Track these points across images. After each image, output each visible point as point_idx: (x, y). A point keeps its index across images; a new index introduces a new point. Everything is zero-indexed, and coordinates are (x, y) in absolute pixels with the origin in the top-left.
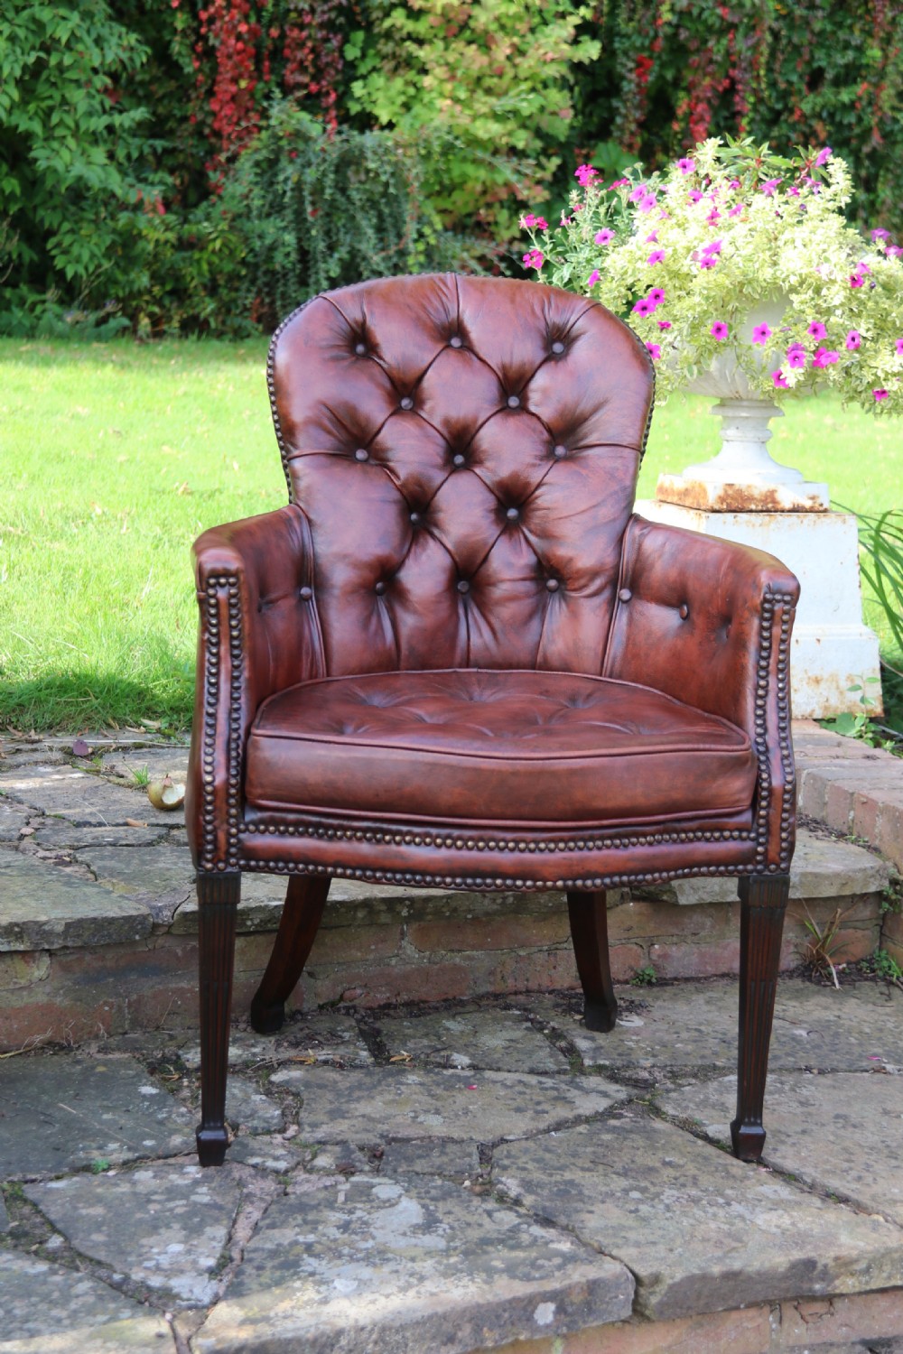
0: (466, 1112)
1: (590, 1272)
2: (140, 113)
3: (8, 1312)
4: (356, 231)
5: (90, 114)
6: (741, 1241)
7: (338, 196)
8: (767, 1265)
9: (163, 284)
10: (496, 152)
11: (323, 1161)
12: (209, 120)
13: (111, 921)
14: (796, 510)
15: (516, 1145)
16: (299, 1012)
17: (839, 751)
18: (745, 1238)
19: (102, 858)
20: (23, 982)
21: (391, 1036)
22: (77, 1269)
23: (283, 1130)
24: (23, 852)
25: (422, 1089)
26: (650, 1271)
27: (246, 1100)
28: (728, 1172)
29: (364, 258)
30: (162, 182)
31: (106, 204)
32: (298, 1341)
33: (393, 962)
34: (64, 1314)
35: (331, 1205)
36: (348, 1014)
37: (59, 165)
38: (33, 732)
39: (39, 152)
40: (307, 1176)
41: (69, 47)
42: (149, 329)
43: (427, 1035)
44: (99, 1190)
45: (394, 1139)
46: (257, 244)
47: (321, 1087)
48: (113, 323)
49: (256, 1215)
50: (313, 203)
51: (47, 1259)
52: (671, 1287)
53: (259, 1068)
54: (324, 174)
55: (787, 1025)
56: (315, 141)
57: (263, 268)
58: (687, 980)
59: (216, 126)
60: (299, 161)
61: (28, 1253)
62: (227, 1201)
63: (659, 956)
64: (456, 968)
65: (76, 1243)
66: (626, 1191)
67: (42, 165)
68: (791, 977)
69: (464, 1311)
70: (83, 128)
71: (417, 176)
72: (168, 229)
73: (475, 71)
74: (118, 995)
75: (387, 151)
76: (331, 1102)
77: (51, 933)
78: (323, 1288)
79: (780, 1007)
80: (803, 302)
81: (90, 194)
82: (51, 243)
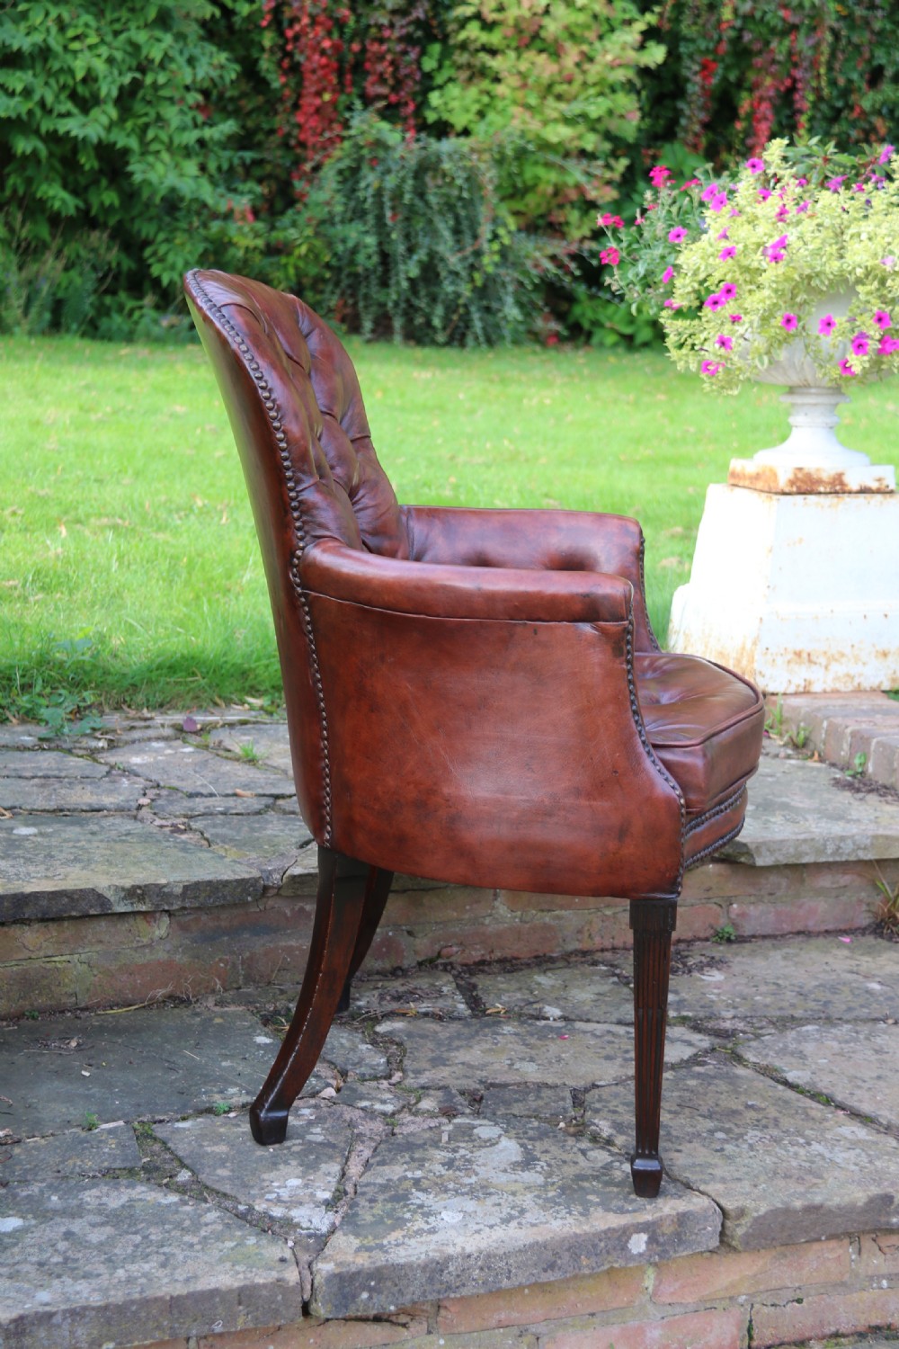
0: (559, 1060)
1: (679, 1206)
2: (228, 127)
3: (145, 1237)
4: (434, 233)
5: (183, 129)
6: (821, 1178)
7: (417, 201)
8: (847, 1199)
10: (567, 155)
11: (426, 1104)
12: (295, 132)
13: (226, 884)
14: (864, 491)
15: (606, 1089)
16: (400, 968)
18: (825, 1175)
19: (215, 826)
20: (145, 940)
21: (486, 991)
22: (206, 1201)
23: (389, 1077)
24: (142, 821)
25: (516, 1038)
26: (736, 1204)
27: (354, 1049)
28: (807, 1115)
29: (442, 259)
30: (250, 192)
31: (199, 214)
32: (410, 1266)
33: (487, 921)
34: (195, 1240)
35: (436, 1144)
36: (445, 970)
37: (153, 177)
38: (145, 710)
39: (138, 170)
40: (412, 1118)
41: (162, 66)
43: (520, 989)
44: (222, 1130)
45: (492, 1085)
46: (340, 248)
47: (423, 1037)
49: (367, 1153)
50: (393, 208)
51: (177, 1191)
52: (756, 1220)
53: (364, 1020)
54: (403, 180)
55: (861, 979)
56: (394, 149)
57: (346, 271)
58: (764, 937)
59: (302, 137)
60: (380, 169)
61: (160, 1185)
62: (340, 1141)
63: (738, 915)
64: (546, 927)
65: (202, 1177)
66: (712, 1132)
67: (137, 178)
68: (863, 934)
69: (564, 1240)
70: (176, 141)
71: (491, 181)
72: (257, 235)
73: (546, 78)
74: (233, 953)
75: (463, 157)
76: (433, 1051)
77: (170, 895)
78: (431, 1219)
79: (854, 963)
80: (869, 293)
81: (183, 205)
82: (148, 252)
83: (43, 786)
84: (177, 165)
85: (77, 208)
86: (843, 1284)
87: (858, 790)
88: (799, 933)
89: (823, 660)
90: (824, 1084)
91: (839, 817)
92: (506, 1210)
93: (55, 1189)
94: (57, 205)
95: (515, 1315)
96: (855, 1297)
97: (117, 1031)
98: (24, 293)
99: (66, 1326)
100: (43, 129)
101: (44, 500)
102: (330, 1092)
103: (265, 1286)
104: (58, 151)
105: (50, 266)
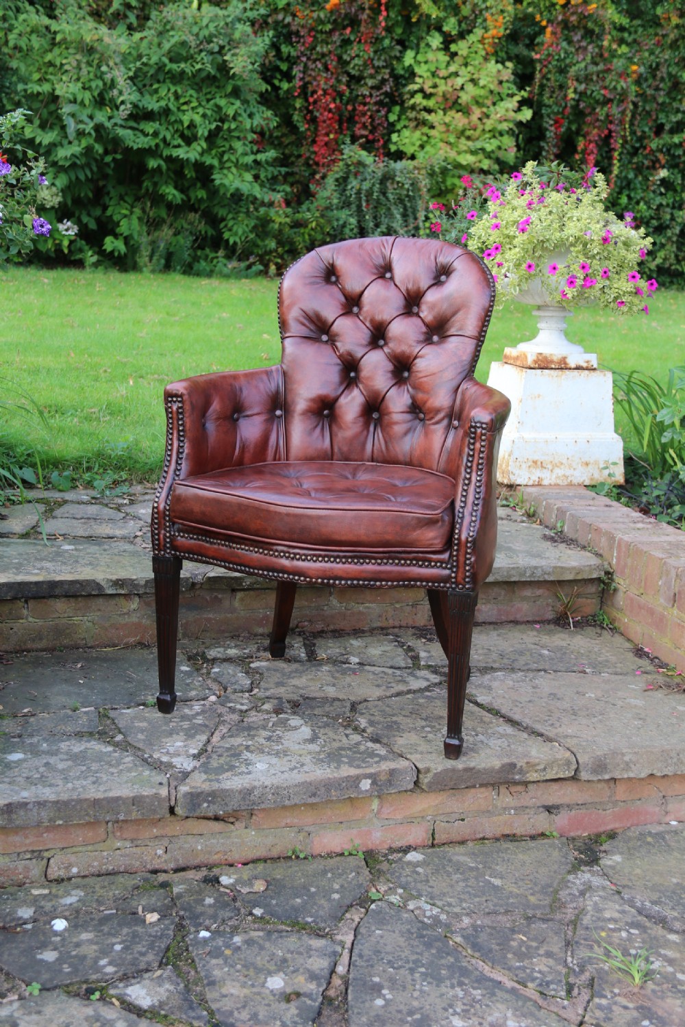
0: (350, 685)
1: (392, 765)
2: (271, 154)
3: (88, 768)
4: (391, 216)
5: (246, 154)
7: (381, 197)
8: (489, 765)
9: (283, 247)
10: (472, 171)
11: (267, 707)
12: (313, 156)
14: (578, 368)
15: (372, 703)
17: (591, 502)
18: (480, 752)
20: (125, 610)
21: (320, 648)
22: (127, 751)
23: (250, 691)
24: (134, 544)
25: (329, 673)
26: (424, 766)
27: (234, 676)
28: (482, 720)
29: (395, 231)
30: (283, 191)
31: (253, 203)
32: (232, 790)
34: (116, 771)
35: (264, 728)
36: (300, 635)
37: (226, 182)
39: (217, 178)
40: (256, 713)
41: (234, 118)
42: (275, 271)
43: (340, 647)
45: (307, 698)
46: (335, 224)
47: (276, 670)
48: (254, 268)
49: (225, 731)
50: (367, 201)
51: (113, 745)
52: (435, 774)
54: (373, 185)
55: (538, 647)
56: (369, 166)
58: (490, 623)
59: (316, 159)
60: (360, 178)
61: (105, 742)
62: (211, 724)
64: (360, 613)
65: (129, 739)
66: (423, 727)
67: (217, 182)
68: (548, 624)
69: (321, 781)
70: (241, 161)
71: (426, 185)
72: (287, 216)
73: (460, 126)
75: (410, 172)
76: (279, 678)
77: (137, 585)
78: (250, 767)
79: (537, 639)
80: (578, 252)
81: (244, 198)
82: (222, 225)
83: (85, 523)
84: (240, 175)
85: (182, 200)
86: (488, 811)
87: (556, 541)
88: (511, 622)
89: (550, 467)
90: (496, 705)
91: (539, 556)
92: (293, 764)
93: (45, 740)
94: (170, 197)
95: (296, 821)
96: (495, 819)
97: (105, 660)
98: (150, 248)
99: (35, 810)
100: (164, 154)
101: (125, 364)
102: (213, 698)
103: (147, 796)
104: (172, 166)
105: (166, 233)
